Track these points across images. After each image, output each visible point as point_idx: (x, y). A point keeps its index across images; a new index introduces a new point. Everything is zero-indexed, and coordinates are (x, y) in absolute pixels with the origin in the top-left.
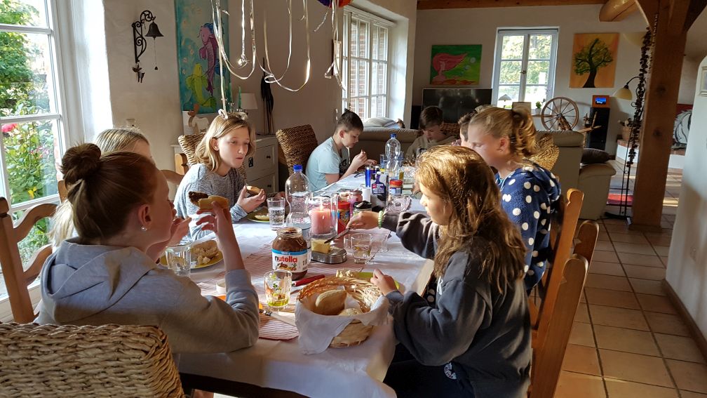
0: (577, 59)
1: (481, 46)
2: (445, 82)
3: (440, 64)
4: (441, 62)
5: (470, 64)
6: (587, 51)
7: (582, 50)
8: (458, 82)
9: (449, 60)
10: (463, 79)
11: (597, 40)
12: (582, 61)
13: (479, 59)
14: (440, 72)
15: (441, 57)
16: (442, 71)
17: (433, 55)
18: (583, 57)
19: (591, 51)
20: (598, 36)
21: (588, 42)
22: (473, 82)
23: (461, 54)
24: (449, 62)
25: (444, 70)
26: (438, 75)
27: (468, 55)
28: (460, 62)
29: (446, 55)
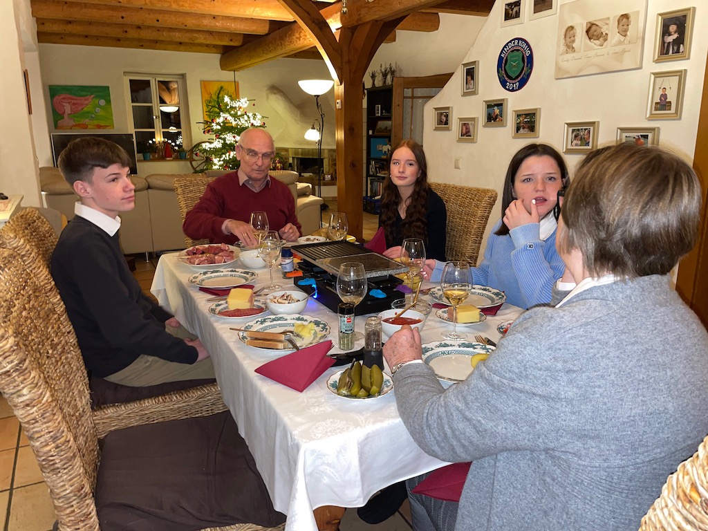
0: (207, 106)
1: (108, 87)
2: (74, 126)
3: (64, 106)
4: (64, 104)
5: (100, 106)
6: (215, 97)
7: (211, 97)
8: (89, 126)
9: (73, 101)
10: (96, 122)
11: (222, 88)
12: (213, 107)
13: (108, 102)
14: (65, 116)
15: (63, 99)
16: (68, 114)
17: (52, 96)
18: (212, 104)
19: (218, 97)
20: (222, 84)
21: (214, 89)
22: (107, 126)
23: (86, 95)
24: (74, 104)
25: (70, 113)
26: (63, 118)
27: (96, 97)
28: (87, 105)
29: (70, 96)
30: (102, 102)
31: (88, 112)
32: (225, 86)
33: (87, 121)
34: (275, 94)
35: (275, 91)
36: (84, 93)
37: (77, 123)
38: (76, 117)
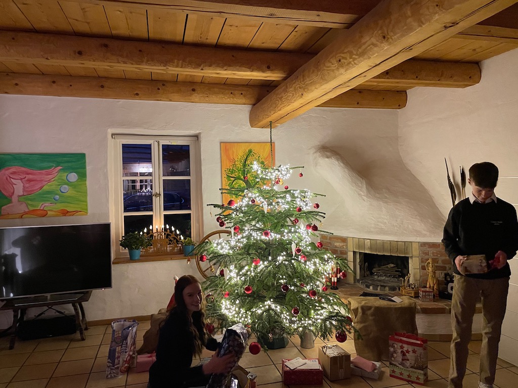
0: (229, 177)
2: (26, 213)
3: (13, 184)
4: (14, 181)
5: (69, 183)
6: (239, 165)
9: (31, 177)
11: (250, 151)
13: (83, 176)
14: (15, 199)
15: (14, 173)
16: (19, 196)
19: (244, 165)
20: (252, 146)
21: (240, 153)
22: (77, 212)
23: (50, 167)
24: (30, 181)
25: (21, 193)
26: (10, 202)
27: (64, 170)
28: (49, 181)
29: (23, 169)
30: (73, 177)
31: (49, 192)
32: (255, 149)
33: (47, 206)
34: (328, 157)
35: (328, 154)
36: (45, 164)
37: (31, 208)
38: (31, 200)
